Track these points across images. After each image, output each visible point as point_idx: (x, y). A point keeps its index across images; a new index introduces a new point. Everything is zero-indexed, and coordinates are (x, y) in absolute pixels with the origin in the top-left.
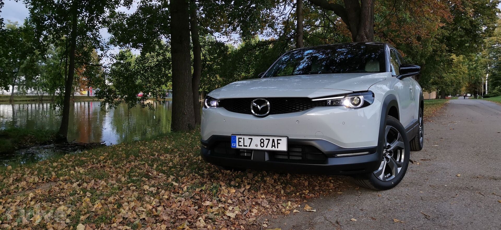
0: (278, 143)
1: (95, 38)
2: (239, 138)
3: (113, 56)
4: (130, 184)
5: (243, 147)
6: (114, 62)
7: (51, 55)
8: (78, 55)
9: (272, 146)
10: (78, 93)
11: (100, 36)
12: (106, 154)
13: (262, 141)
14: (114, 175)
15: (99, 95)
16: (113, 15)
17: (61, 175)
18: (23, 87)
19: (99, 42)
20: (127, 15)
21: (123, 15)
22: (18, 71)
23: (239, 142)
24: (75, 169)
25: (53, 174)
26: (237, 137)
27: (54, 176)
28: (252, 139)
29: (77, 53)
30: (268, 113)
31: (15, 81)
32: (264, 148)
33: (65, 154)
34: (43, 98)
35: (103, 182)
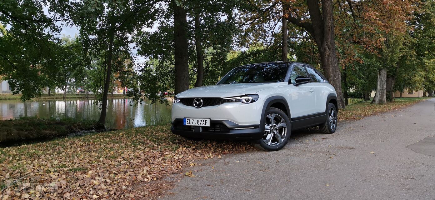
0: (206, 122)
1: (126, 51)
2: (187, 120)
3: (139, 64)
4: (132, 146)
5: (189, 125)
6: (140, 69)
7: (95, 61)
8: (114, 63)
9: (203, 124)
10: (116, 92)
11: (130, 49)
12: (124, 132)
13: (198, 121)
14: (125, 142)
15: (129, 94)
16: (140, 33)
17: (96, 142)
18: (73, 87)
19: (129, 53)
20: (150, 33)
21: (147, 33)
22: (70, 74)
23: (187, 122)
24: (104, 139)
25: (91, 141)
26: (187, 119)
27: (91, 142)
28: (193, 120)
29: (113, 62)
30: (202, 106)
31: (67, 82)
32: (199, 125)
33: (100, 132)
34: (89, 96)
35: (118, 145)
